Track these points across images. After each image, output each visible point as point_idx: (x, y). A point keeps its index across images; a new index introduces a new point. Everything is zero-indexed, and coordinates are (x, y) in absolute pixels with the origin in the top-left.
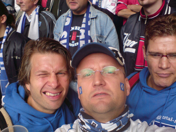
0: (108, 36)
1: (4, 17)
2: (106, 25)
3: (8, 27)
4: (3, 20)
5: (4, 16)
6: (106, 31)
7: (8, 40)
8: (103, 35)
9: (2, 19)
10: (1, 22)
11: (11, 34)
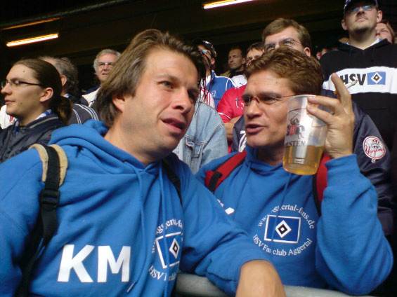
0: (208, 142)
1: (49, 92)
2: (207, 124)
3: (49, 111)
4: (44, 96)
5: (48, 90)
6: (206, 134)
7: (32, 127)
8: (202, 140)
9: (43, 94)
10: (40, 98)
11: (44, 121)
